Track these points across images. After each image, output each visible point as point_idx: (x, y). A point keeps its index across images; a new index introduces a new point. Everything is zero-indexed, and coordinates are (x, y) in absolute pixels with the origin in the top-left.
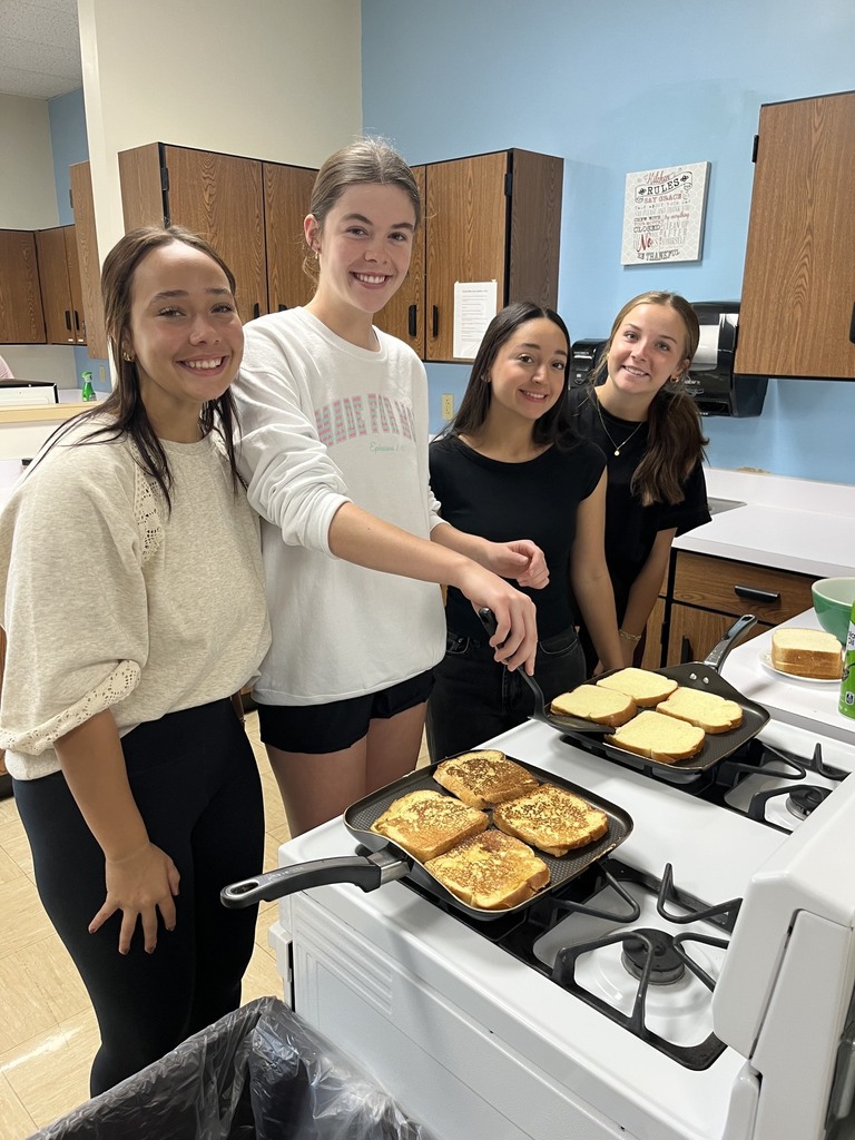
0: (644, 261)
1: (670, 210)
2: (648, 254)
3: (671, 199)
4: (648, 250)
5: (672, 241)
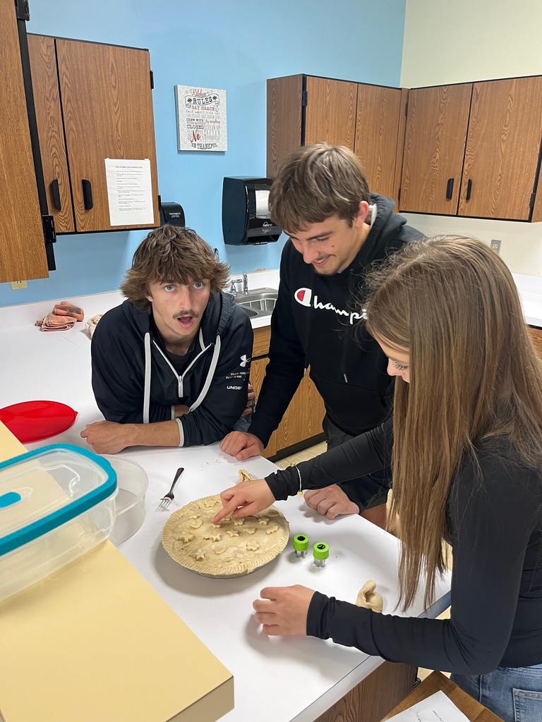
0: (196, 149)
1: (209, 117)
2: (198, 144)
3: (208, 109)
4: (198, 142)
5: (211, 138)
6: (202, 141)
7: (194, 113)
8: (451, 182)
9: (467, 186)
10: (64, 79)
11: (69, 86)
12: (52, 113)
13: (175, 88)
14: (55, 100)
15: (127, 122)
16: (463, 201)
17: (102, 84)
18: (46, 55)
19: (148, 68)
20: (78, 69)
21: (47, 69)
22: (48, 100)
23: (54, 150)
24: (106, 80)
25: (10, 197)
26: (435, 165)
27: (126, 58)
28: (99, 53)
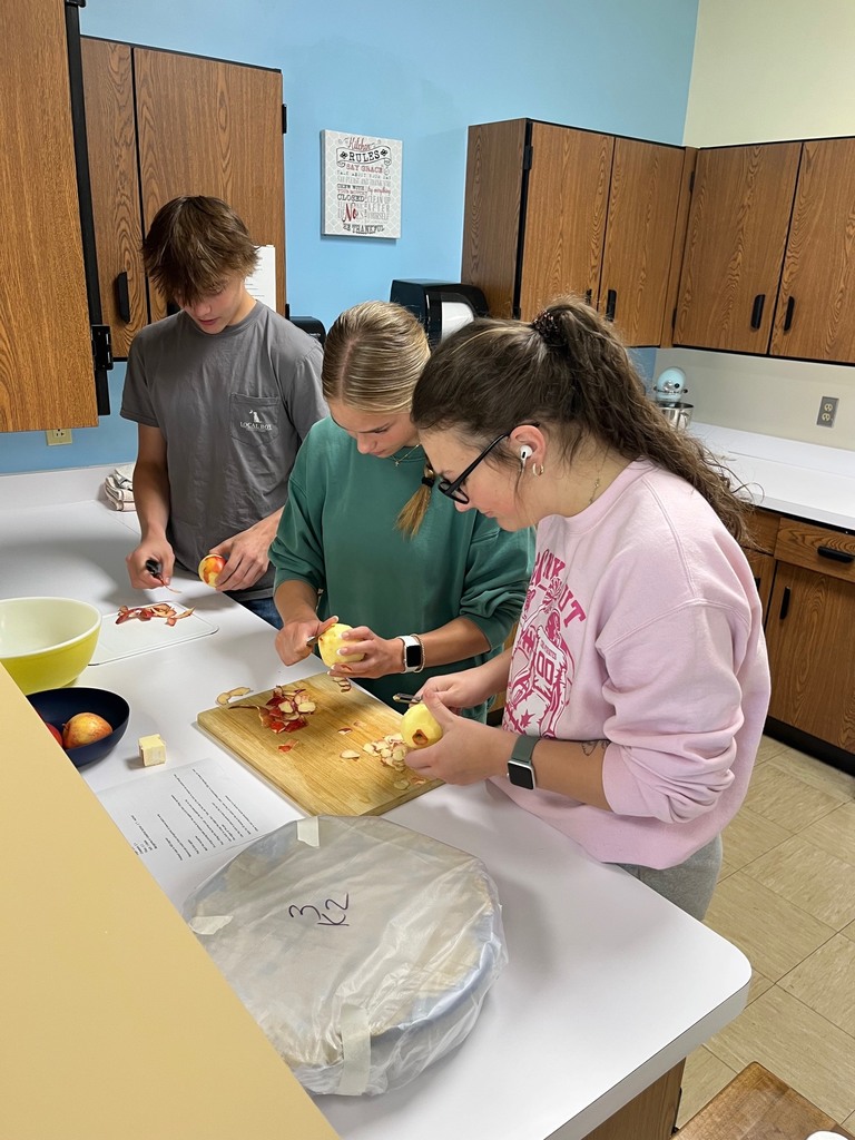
0: (350, 233)
1: (373, 183)
2: (354, 226)
3: (372, 171)
4: (353, 221)
5: (375, 216)
6: (360, 221)
7: (348, 176)
8: (759, 301)
9: (786, 308)
10: (144, 112)
11: (152, 123)
12: (122, 167)
13: (322, 135)
14: (128, 145)
15: (242, 186)
16: (778, 331)
17: (205, 124)
18: (117, 73)
19: (279, 101)
20: (167, 96)
21: (118, 94)
22: (117, 144)
23: (123, 225)
24: (210, 116)
25: (41, 292)
26: (735, 273)
27: (244, 82)
28: (202, 72)
